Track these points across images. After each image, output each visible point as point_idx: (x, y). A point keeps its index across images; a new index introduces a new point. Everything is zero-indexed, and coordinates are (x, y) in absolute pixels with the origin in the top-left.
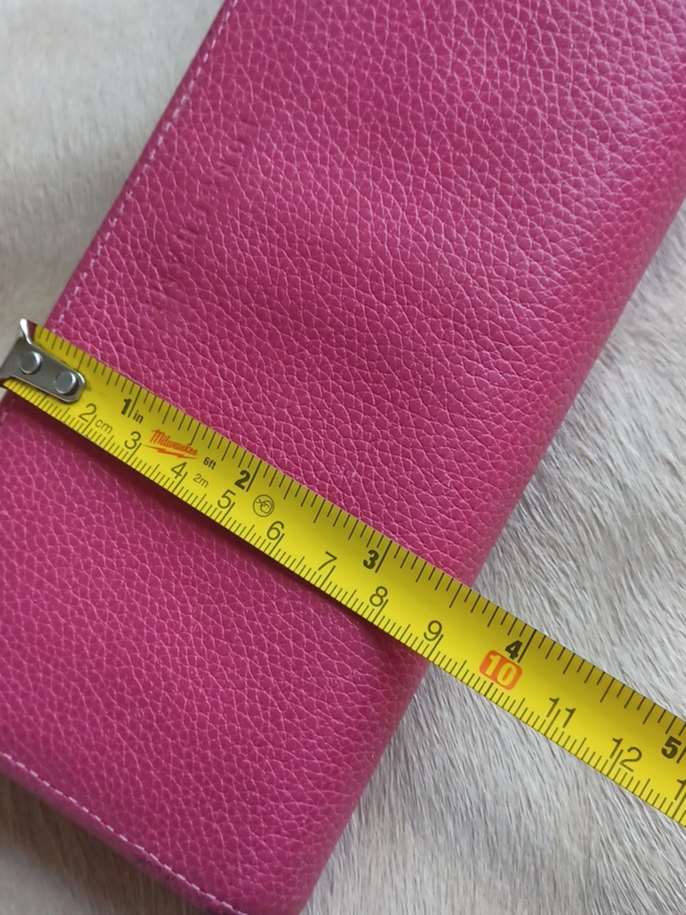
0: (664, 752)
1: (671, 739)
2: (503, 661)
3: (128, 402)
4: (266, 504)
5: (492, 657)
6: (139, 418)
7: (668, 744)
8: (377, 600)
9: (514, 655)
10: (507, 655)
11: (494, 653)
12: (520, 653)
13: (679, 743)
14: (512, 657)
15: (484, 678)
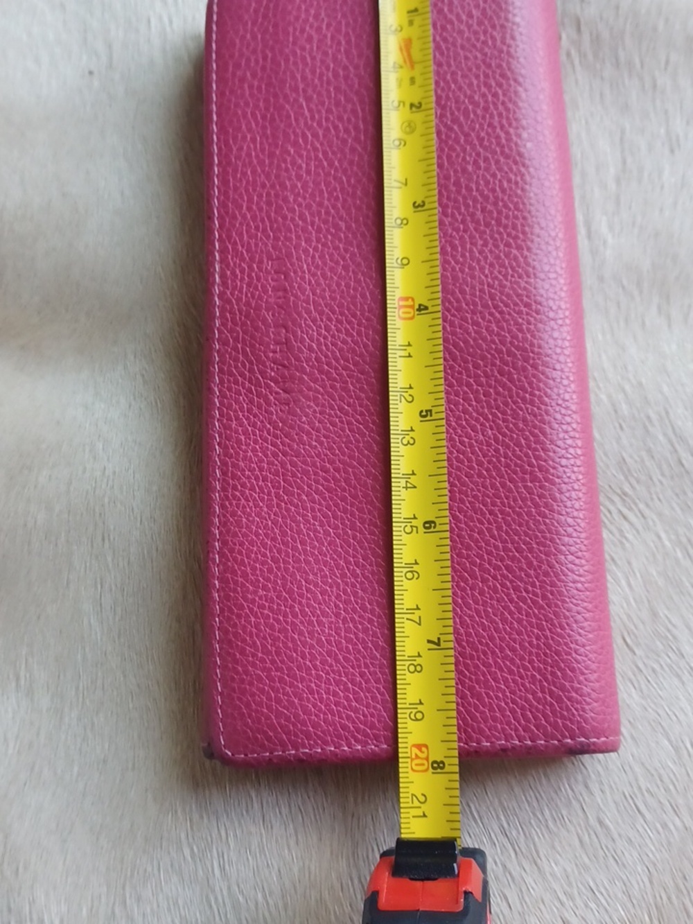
0: (422, 411)
1: (431, 411)
2: (412, 307)
3: (416, 10)
4: (410, 128)
5: (410, 300)
6: (411, 23)
7: (427, 411)
8: (399, 222)
9: (419, 310)
10: (417, 307)
11: (413, 300)
12: (423, 312)
13: (431, 416)
14: (417, 310)
15: (396, 302)
